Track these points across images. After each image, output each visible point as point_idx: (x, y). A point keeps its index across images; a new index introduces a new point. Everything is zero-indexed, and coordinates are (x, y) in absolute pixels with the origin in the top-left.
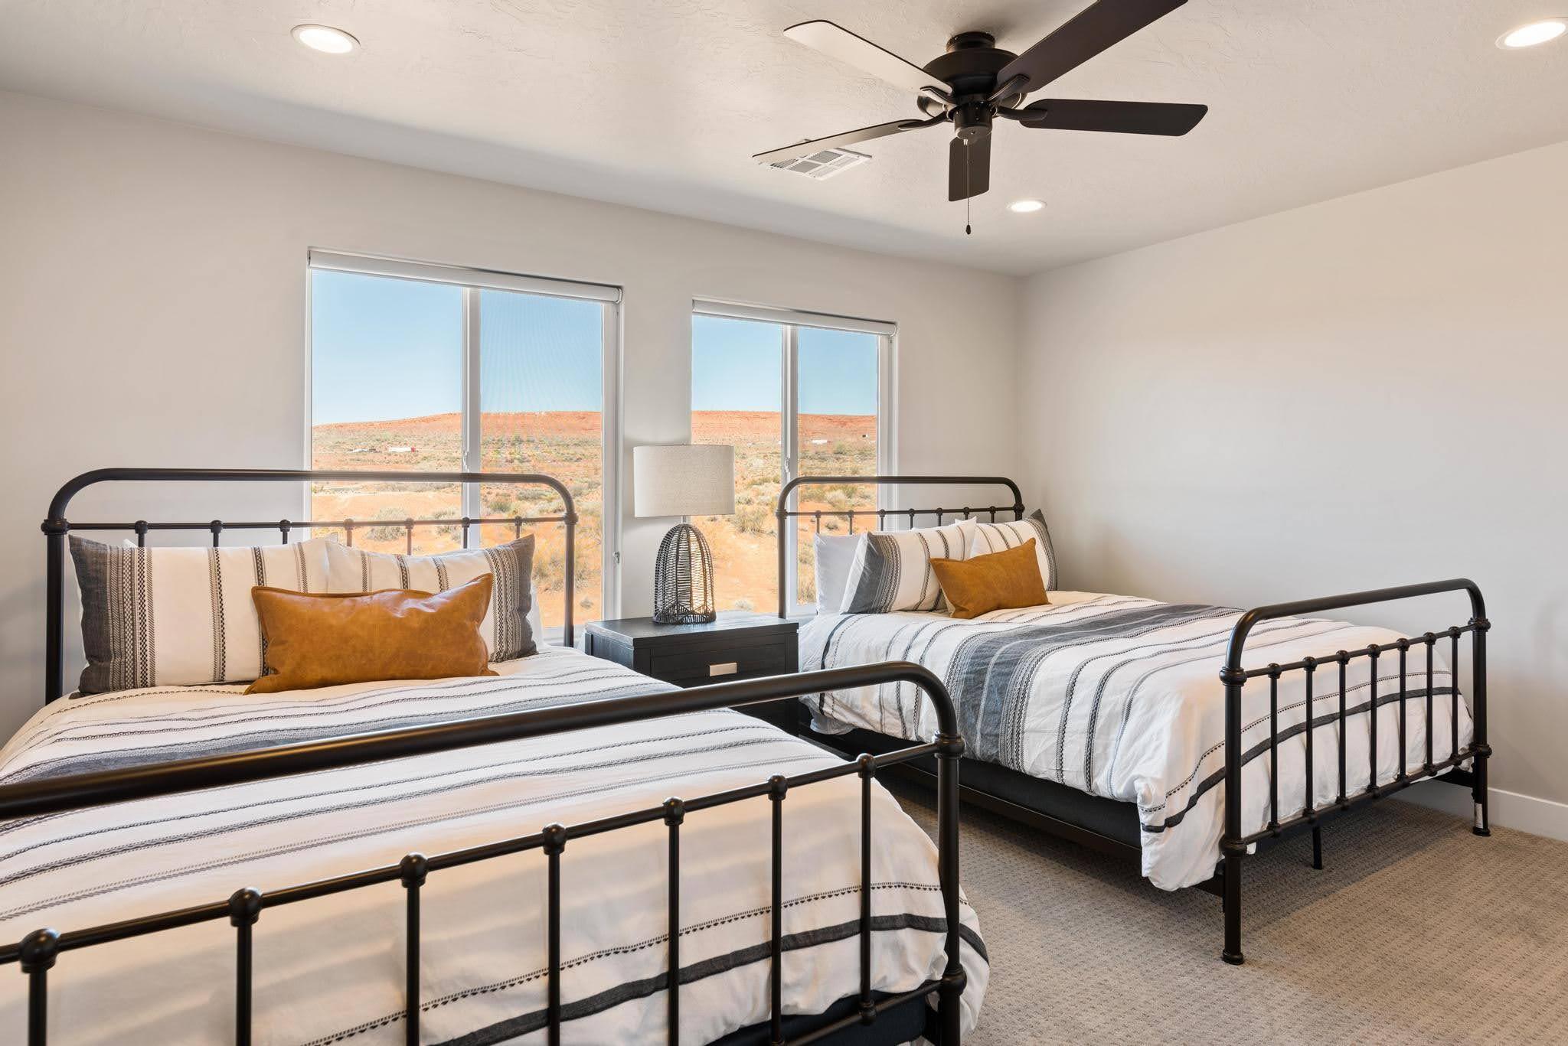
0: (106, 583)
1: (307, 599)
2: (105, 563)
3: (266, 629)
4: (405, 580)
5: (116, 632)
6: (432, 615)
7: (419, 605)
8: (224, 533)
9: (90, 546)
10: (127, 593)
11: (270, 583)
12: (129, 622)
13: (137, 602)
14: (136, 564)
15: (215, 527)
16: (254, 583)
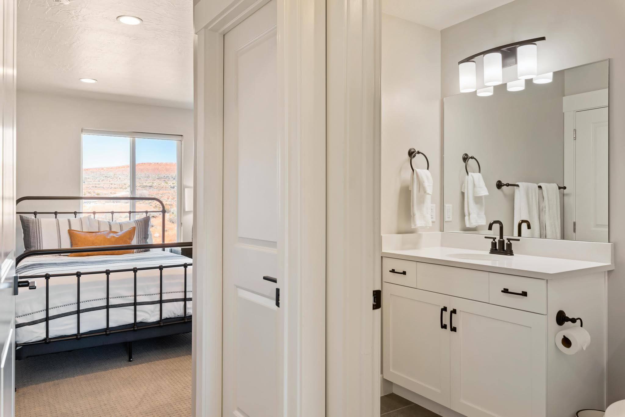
0: (30, 228)
1: (83, 233)
2: (29, 222)
3: (72, 241)
4: (110, 228)
5: (33, 241)
6: (118, 238)
7: (114, 235)
8: (58, 215)
9: (25, 218)
10: (35, 230)
11: (72, 228)
12: (36, 238)
13: (38, 233)
14: (37, 223)
15: (56, 213)
16: (68, 229)
